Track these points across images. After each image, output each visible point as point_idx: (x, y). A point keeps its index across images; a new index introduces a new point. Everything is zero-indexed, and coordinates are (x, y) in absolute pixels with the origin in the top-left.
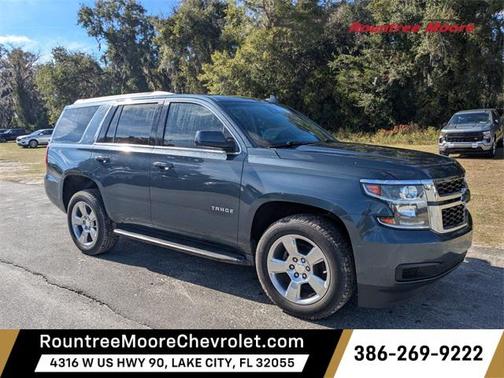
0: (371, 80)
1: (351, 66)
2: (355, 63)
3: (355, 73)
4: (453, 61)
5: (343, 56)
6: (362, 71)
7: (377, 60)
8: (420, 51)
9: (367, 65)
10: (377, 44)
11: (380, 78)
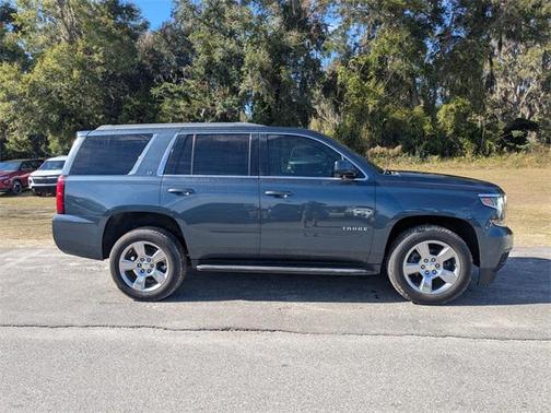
0: (199, 111)
1: (176, 95)
2: (180, 93)
3: (182, 103)
4: (271, 99)
5: (167, 84)
6: (189, 101)
7: (202, 91)
8: (243, 87)
9: (192, 96)
10: (201, 76)
11: (207, 109)
